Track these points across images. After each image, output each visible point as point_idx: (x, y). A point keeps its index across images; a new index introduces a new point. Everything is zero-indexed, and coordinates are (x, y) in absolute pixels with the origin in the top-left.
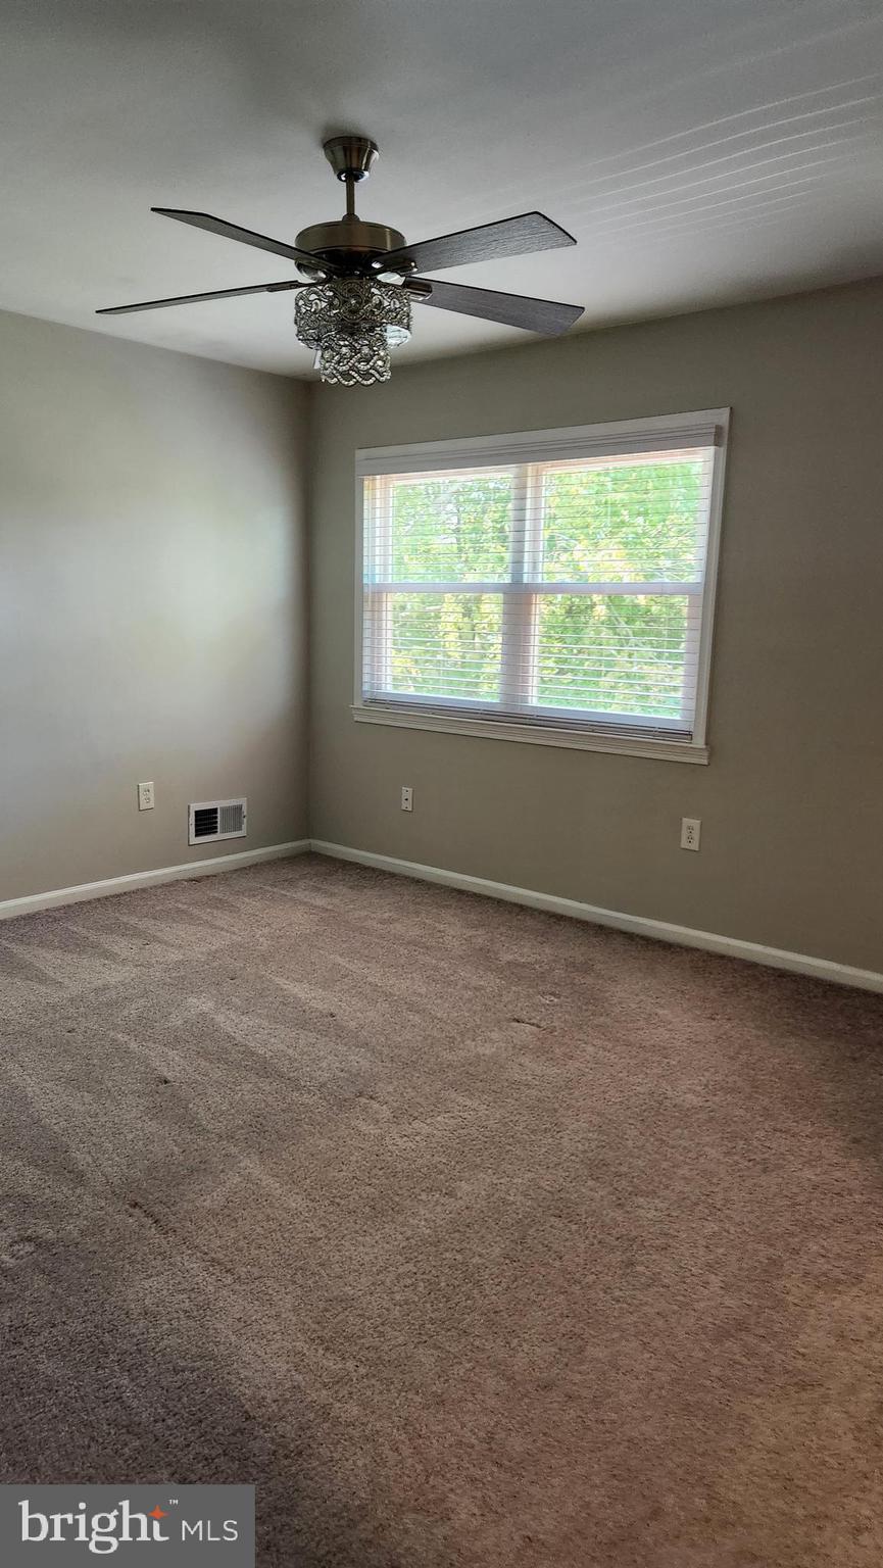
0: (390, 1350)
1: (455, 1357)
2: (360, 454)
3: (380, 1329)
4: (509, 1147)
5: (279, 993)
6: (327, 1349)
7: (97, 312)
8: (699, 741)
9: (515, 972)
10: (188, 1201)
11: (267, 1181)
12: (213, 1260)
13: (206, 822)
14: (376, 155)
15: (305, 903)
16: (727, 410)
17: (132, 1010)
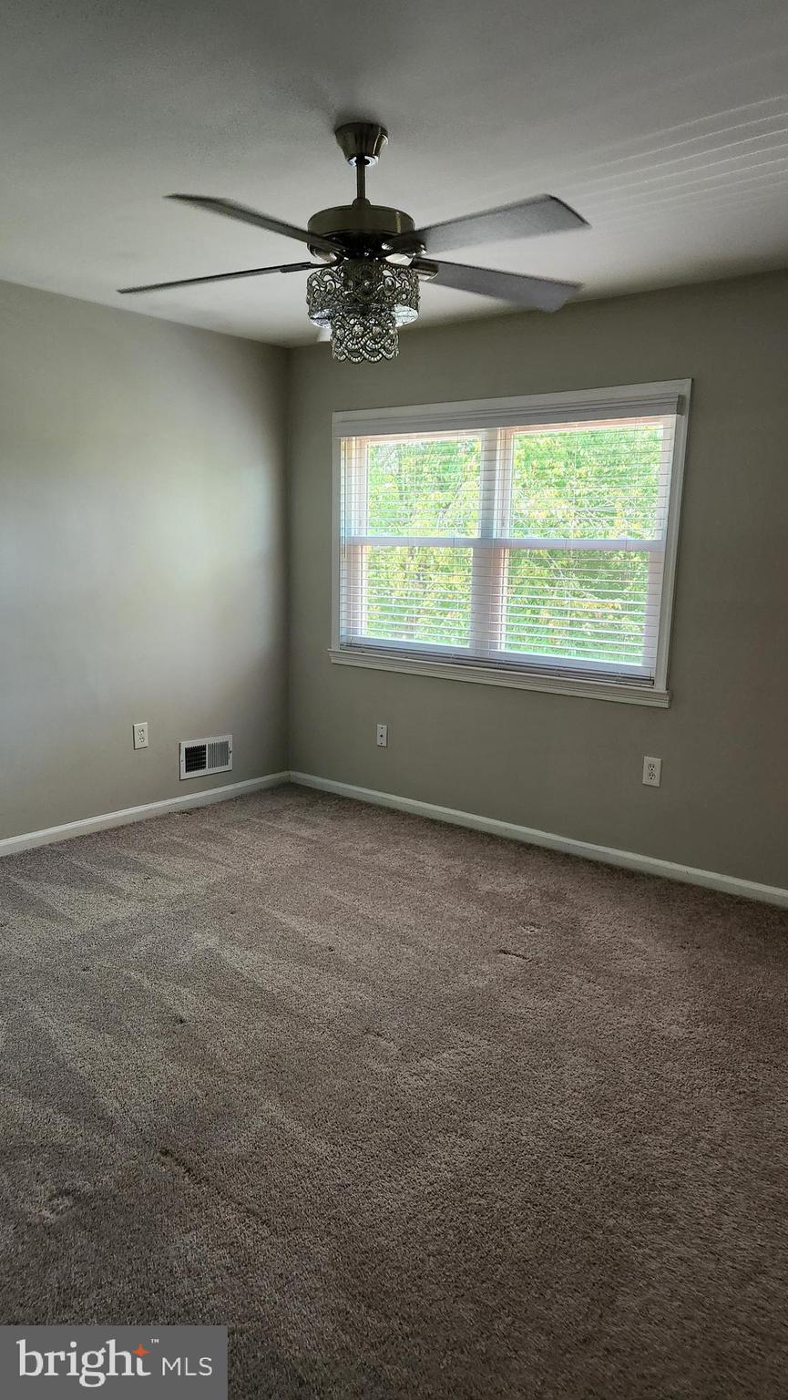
0: (430, 1305)
1: (494, 1311)
2: (337, 417)
3: (419, 1282)
4: (514, 1085)
5: (279, 927)
6: (369, 1307)
7: (123, 292)
8: (661, 687)
9: (492, 902)
10: (217, 1148)
11: (290, 1124)
12: (248, 1210)
13: (195, 758)
14: (386, 141)
15: (292, 835)
16: (690, 380)
17: (141, 947)
